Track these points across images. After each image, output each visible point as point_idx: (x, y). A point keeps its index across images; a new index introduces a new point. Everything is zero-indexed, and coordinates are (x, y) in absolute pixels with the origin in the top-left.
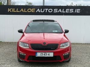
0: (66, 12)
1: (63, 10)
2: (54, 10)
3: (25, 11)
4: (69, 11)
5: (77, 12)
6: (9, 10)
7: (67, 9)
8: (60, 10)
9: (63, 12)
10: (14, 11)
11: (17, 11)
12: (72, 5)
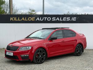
0: (64, 20)
1: (61, 18)
2: (53, 19)
3: (26, 20)
4: (66, 19)
5: (74, 20)
6: (11, 19)
7: (64, 18)
8: (58, 18)
9: (60, 20)
10: (16, 20)
11: (19, 20)
12: (69, 14)
